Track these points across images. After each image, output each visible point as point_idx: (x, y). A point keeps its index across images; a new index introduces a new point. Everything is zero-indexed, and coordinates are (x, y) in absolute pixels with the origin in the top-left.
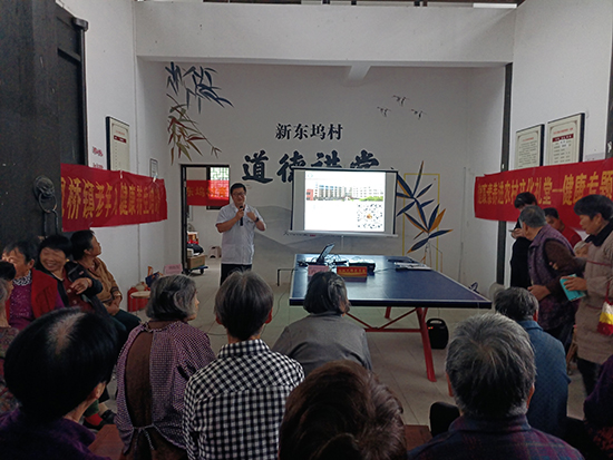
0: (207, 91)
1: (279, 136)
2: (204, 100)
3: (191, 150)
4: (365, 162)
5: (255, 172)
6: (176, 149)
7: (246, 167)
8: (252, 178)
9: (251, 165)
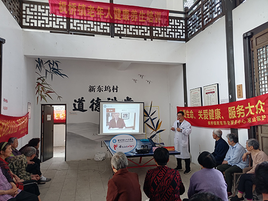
0: (56, 71)
1: (90, 90)
2: (54, 75)
3: (47, 98)
4: (128, 100)
5: (79, 107)
6: (40, 97)
7: (74, 105)
8: (77, 110)
9: (77, 104)
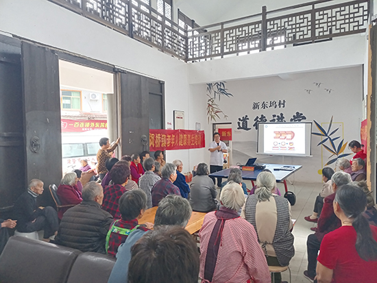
0: (223, 91)
1: (254, 108)
2: (221, 95)
3: (216, 117)
4: (298, 118)
5: (243, 125)
6: (210, 117)
7: (239, 123)
8: (242, 128)
9: (241, 122)
